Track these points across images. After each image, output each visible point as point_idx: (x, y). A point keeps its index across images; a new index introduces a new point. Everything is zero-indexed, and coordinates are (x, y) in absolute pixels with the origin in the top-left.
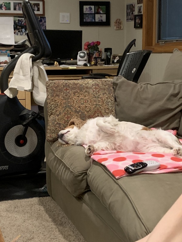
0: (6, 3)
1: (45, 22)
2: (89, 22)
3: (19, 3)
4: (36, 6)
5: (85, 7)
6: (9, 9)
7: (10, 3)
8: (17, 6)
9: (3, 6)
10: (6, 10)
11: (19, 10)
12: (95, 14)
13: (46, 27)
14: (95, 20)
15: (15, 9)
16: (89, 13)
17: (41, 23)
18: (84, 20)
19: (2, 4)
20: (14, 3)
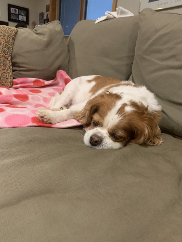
2: (14, 19)
5: (12, 9)
12: (18, 15)
14: (19, 19)
16: (14, 13)
18: (11, 18)
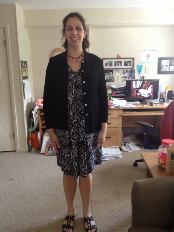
0: (110, 62)
1: (134, 73)
2: (165, 71)
3: (118, 61)
4: (129, 63)
6: (111, 65)
7: (112, 62)
8: (117, 63)
9: (108, 64)
10: (109, 66)
11: (118, 65)
12: (169, 66)
13: (135, 76)
14: (169, 70)
15: (115, 65)
17: (132, 74)
18: (162, 70)
19: (107, 63)
20: (115, 62)
